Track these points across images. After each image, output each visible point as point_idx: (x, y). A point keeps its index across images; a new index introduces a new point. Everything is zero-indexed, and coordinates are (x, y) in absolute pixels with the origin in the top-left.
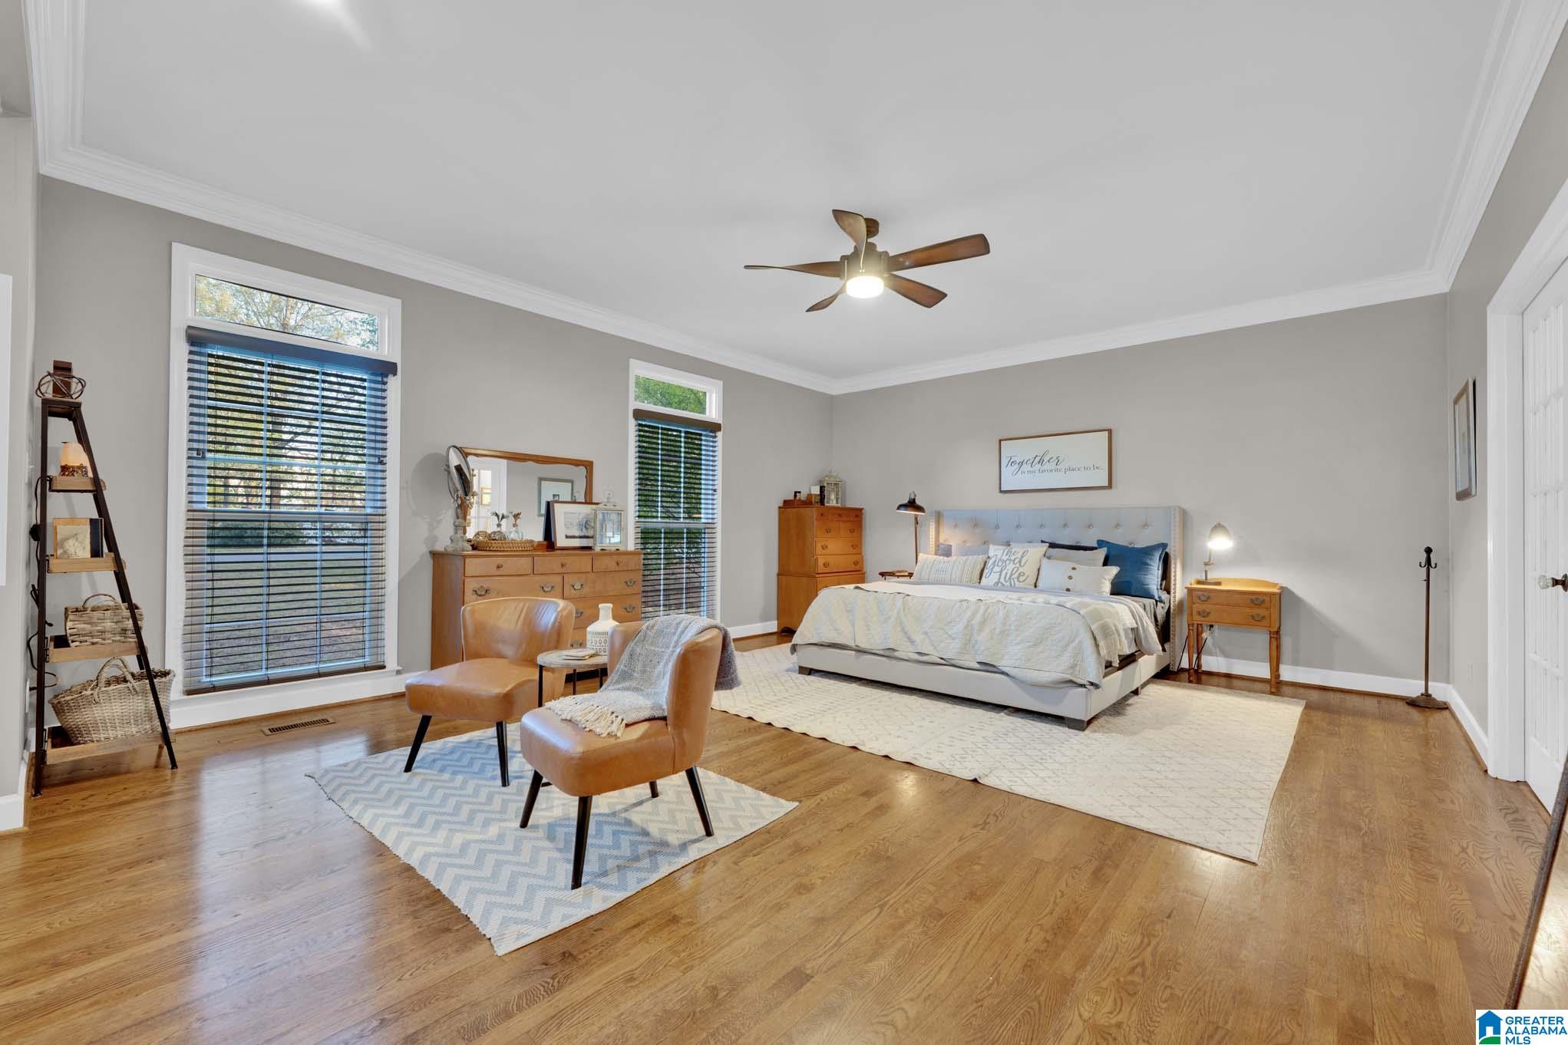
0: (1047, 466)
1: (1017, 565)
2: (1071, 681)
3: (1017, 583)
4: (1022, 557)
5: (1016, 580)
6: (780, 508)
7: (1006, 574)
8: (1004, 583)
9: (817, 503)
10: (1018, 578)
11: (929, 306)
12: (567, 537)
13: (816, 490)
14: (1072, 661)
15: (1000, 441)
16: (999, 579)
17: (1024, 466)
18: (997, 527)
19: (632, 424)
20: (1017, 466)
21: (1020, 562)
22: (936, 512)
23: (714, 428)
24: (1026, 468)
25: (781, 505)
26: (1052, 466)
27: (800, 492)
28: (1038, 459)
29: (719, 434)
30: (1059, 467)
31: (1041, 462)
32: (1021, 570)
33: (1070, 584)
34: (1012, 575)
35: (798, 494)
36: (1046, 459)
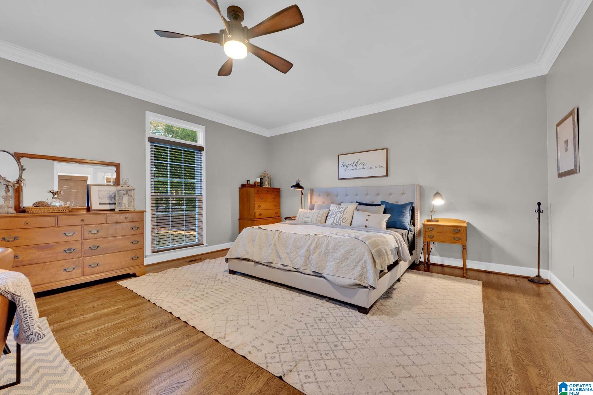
0: (359, 167)
1: (342, 214)
2: (359, 285)
3: (342, 223)
4: (345, 210)
5: (341, 221)
6: (239, 188)
7: (337, 218)
8: (336, 223)
9: (259, 186)
10: (342, 221)
11: (285, 73)
12: (100, 204)
13: (258, 180)
14: (361, 272)
15: (338, 156)
16: (334, 221)
17: (349, 166)
18: (337, 196)
19: (148, 145)
20: (346, 167)
21: (344, 212)
22: (311, 189)
23: (201, 149)
24: (349, 167)
25: (240, 187)
26: (361, 166)
27: (249, 181)
28: (355, 163)
30: (364, 167)
31: (356, 165)
32: (344, 216)
33: (366, 223)
34: (339, 219)
35: (248, 182)
36: (359, 163)
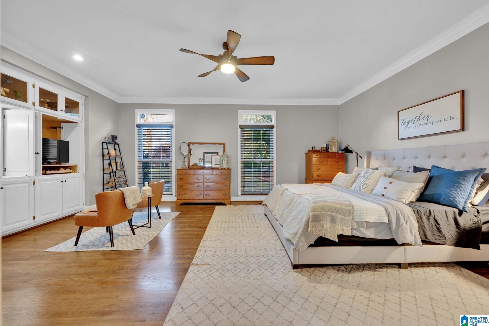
0: (422, 122)
1: (365, 179)
3: (362, 188)
4: (370, 175)
5: (362, 187)
6: (306, 153)
7: (360, 183)
8: (357, 188)
9: (325, 151)
10: (363, 186)
12: (216, 165)
13: (325, 146)
15: (398, 112)
16: (356, 186)
17: (410, 123)
19: (239, 130)
20: (406, 124)
21: (367, 178)
23: (272, 127)
24: (411, 124)
25: (307, 152)
26: (425, 121)
27: (314, 147)
28: (417, 118)
29: (275, 130)
30: (428, 122)
31: (419, 119)
32: (366, 182)
33: (384, 192)
34: (361, 184)
35: (313, 148)
36: (421, 118)
